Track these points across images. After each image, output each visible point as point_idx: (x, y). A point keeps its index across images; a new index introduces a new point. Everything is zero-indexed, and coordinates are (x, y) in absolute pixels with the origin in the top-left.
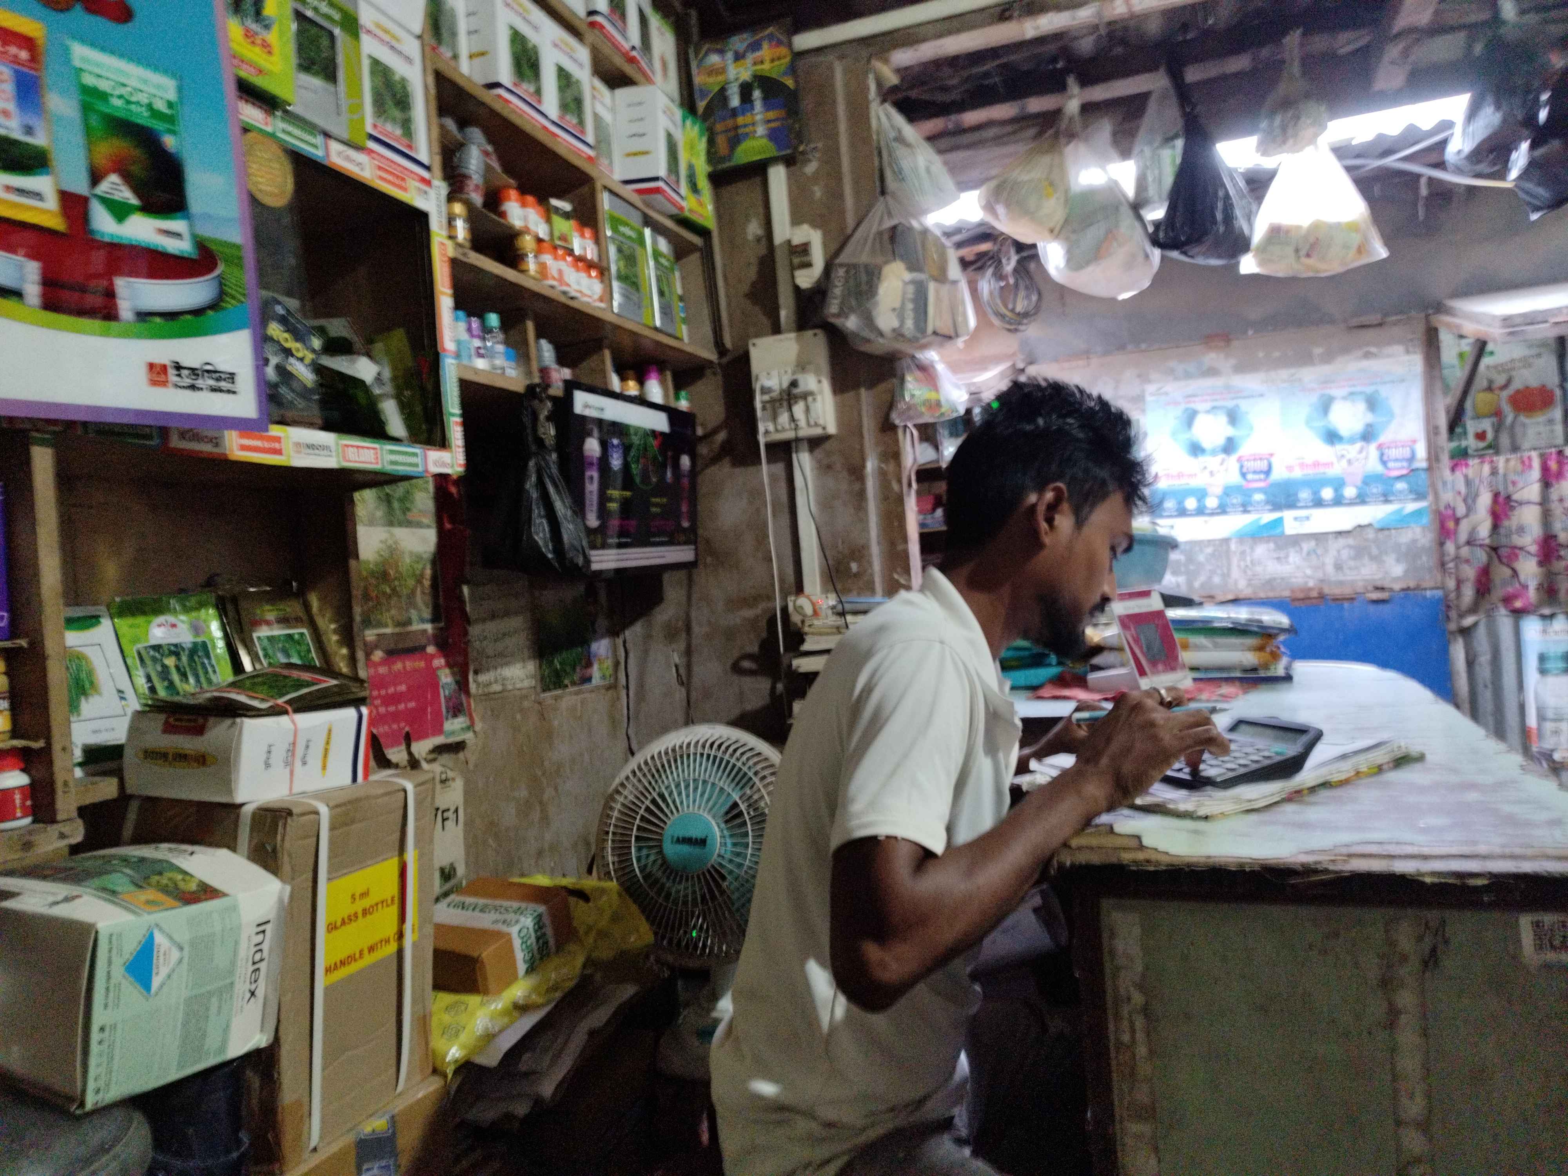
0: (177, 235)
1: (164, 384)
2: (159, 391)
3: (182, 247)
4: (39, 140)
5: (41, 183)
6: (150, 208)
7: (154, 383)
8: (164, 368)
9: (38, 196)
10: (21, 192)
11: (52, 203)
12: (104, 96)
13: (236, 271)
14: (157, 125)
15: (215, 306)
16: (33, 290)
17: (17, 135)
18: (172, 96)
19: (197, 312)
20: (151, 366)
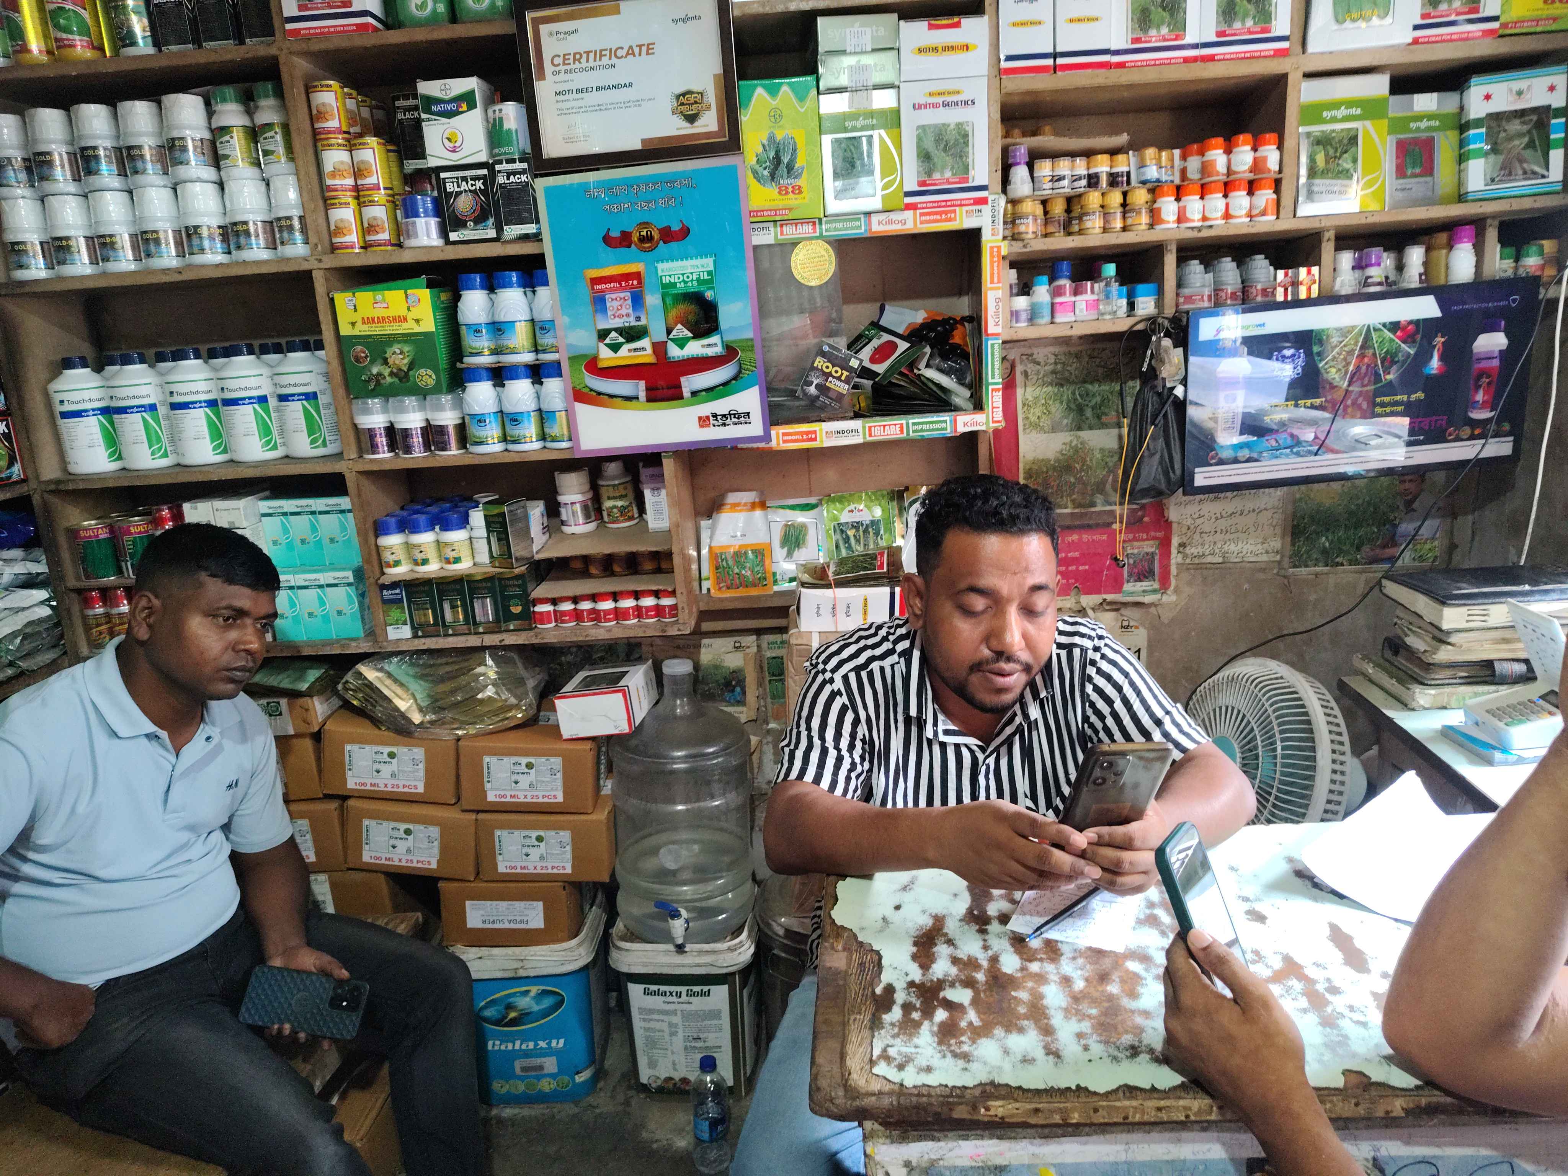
0: (715, 345)
1: (708, 426)
2: (705, 429)
3: (718, 350)
4: (643, 322)
5: (645, 343)
6: (698, 335)
7: (701, 426)
8: (708, 417)
9: (644, 349)
10: (635, 350)
11: (649, 350)
12: (673, 285)
13: (750, 354)
14: (703, 288)
15: (736, 378)
16: (642, 395)
17: (634, 323)
18: (711, 268)
19: (724, 384)
20: (700, 418)
